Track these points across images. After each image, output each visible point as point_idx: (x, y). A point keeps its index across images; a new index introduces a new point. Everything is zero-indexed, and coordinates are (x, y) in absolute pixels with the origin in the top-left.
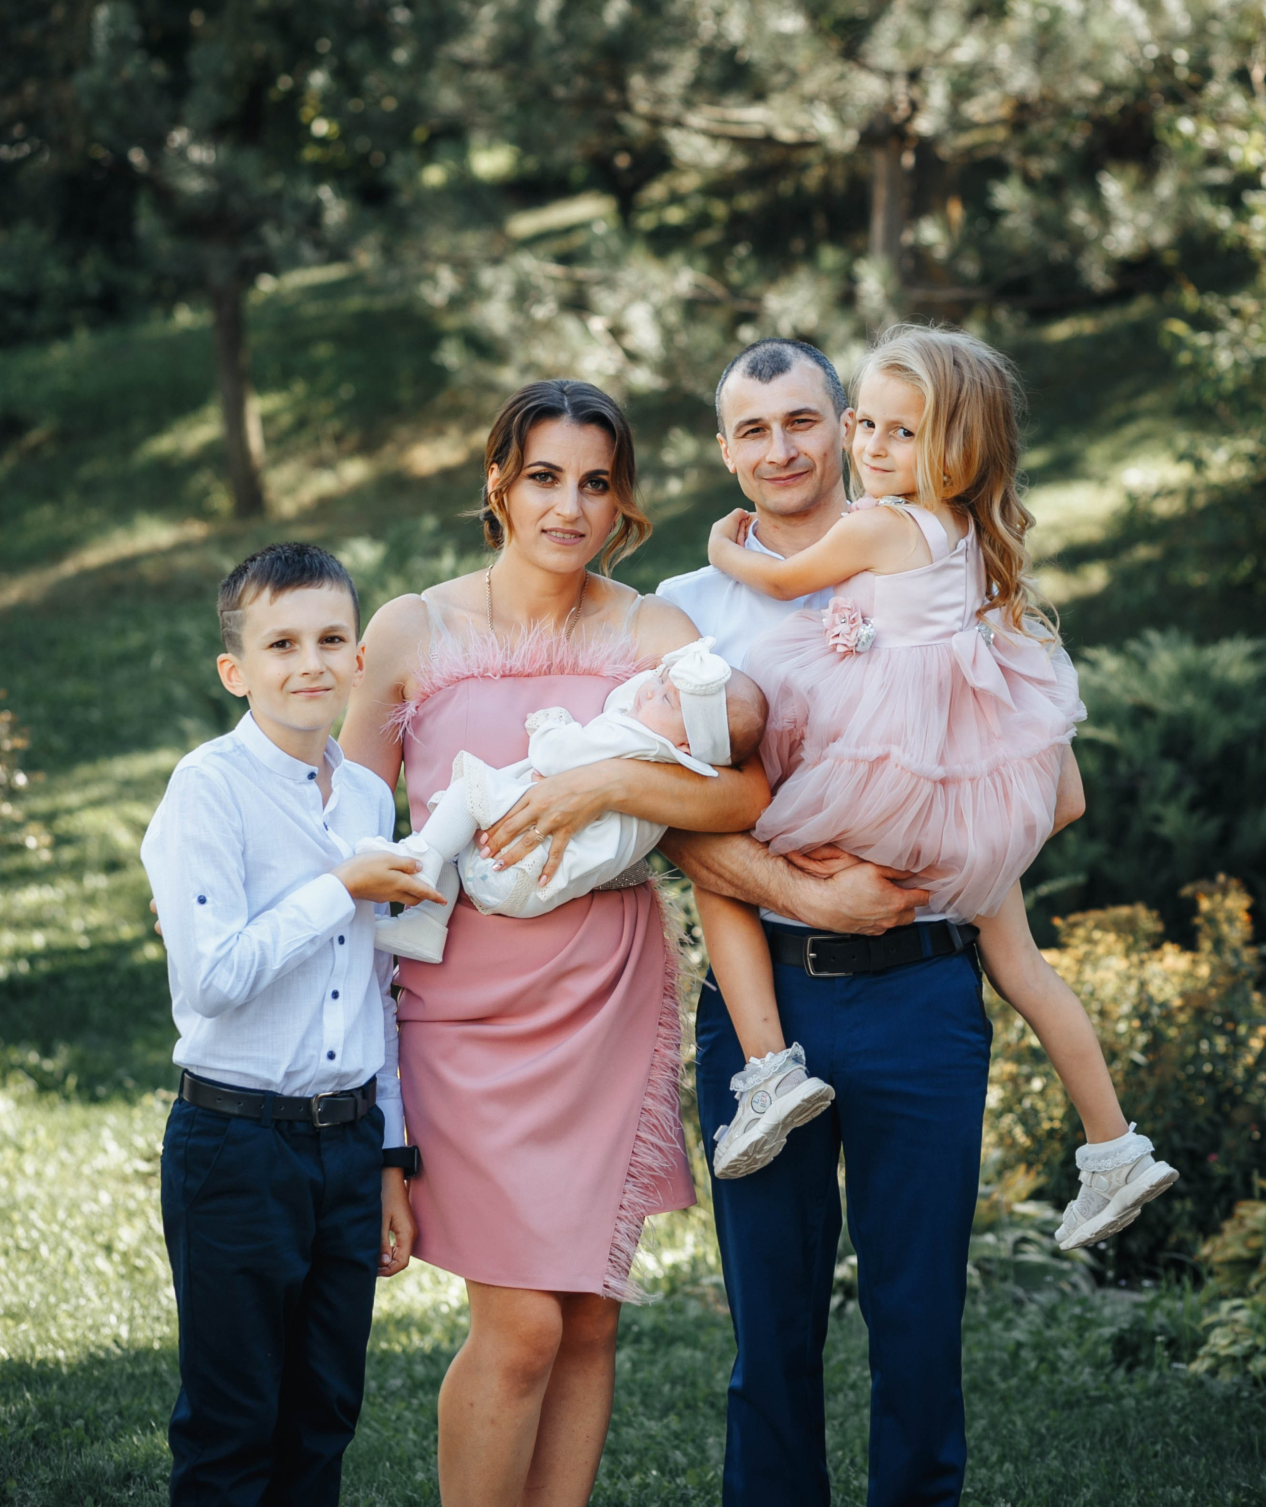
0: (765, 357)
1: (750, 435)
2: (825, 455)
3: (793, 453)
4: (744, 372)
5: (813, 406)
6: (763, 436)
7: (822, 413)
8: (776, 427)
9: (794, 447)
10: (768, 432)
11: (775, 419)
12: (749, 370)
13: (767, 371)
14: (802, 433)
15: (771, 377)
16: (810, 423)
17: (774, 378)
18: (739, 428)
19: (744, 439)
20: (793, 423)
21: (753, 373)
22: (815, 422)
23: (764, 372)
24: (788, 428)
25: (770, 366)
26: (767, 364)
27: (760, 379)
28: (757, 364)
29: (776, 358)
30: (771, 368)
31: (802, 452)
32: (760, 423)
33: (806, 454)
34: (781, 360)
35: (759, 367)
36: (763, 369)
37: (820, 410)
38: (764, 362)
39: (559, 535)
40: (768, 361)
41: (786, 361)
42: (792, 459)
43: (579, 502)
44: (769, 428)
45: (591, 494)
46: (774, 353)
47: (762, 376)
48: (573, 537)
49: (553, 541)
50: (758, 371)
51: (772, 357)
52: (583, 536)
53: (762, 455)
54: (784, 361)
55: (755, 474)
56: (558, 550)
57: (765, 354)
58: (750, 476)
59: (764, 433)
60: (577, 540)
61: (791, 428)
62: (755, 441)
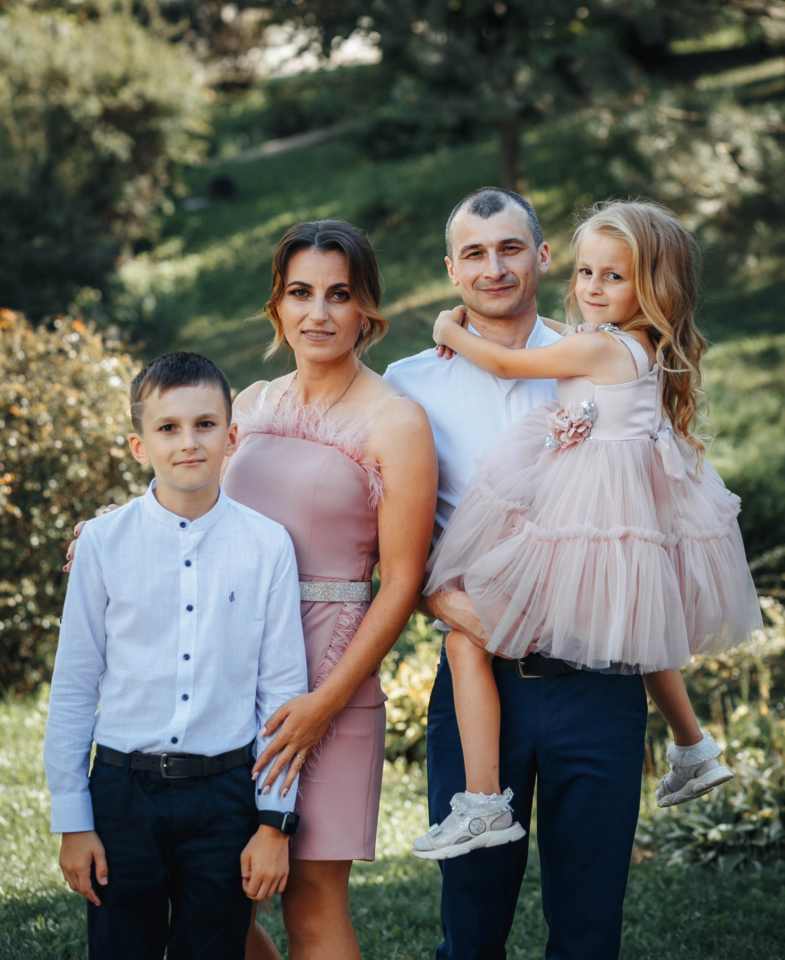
0: (485, 200)
1: (472, 257)
3: (504, 271)
4: (469, 209)
5: (520, 237)
6: (481, 258)
7: (526, 243)
8: (492, 252)
9: (505, 267)
10: (485, 255)
11: (491, 245)
12: (473, 209)
13: (486, 209)
14: (511, 257)
15: (489, 214)
16: (517, 250)
17: (492, 215)
18: (463, 251)
19: (467, 260)
20: (505, 249)
21: (476, 211)
22: (520, 249)
23: (484, 210)
24: (500, 253)
25: (489, 206)
26: (486, 205)
27: (481, 215)
28: (479, 204)
29: (493, 201)
30: (489, 207)
31: (511, 271)
32: (480, 248)
33: (513, 273)
34: (497, 202)
35: (481, 207)
36: (483, 208)
37: (524, 240)
38: (484, 203)
39: (314, 334)
40: (487, 203)
41: (502, 203)
42: (503, 276)
43: (326, 309)
44: (487, 252)
45: (337, 302)
46: (492, 197)
47: (483, 213)
48: (325, 335)
49: (310, 339)
50: (480, 210)
51: (490, 200)
52: (332, 334)
53: (480, 271)
54: (499, 203)
55: (474, 286)
56: (314, 345)
57: (484, 197)
58: (470, 287)
59: (483, 256)
60: (328, 337)
61: (504, 252)
62: (475, 261)
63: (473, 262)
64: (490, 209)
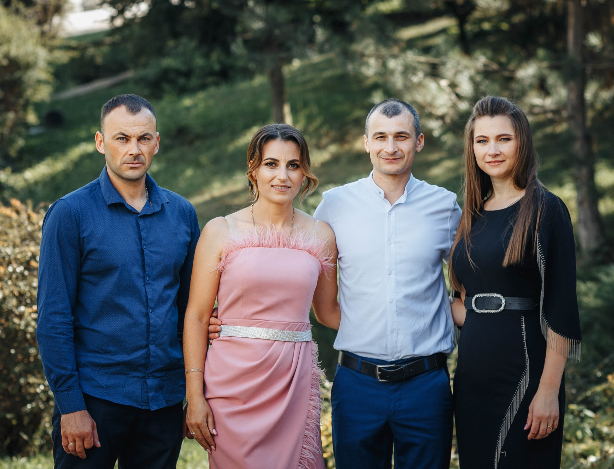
0: (391, 107)
1: (379, 139)
2: (409, 152)
3: (396, 150)
4: (381, 111)
6: (385, 140)
7: (411, 135)
8: (390, 138)
9: (397, 147)
10: (387, 139)
11: (391, 134)
13: (391, 113)
14: (401, 141)
16: (405, 138)
17: (393, 116)
18: (375, 135)
19: (376, 140)
20: (398, 136)
21: (384, 113)
22: (407, 138)
23: (389, 113)
24: (395, 139)
25: (392, 111)
26: (391, 110)
27: (387, 116)
28: (387, 109)
29: (395, 108)
31: (400, 150)
32: (384, 134)
34: (397, 109)
36: (389, 112)
37: (410, 133)
38: (390, 109)
39: (280, 187)
40: (392, 109)
41: (400, 110)
42: (396, 152)
43: (287, 173)
44: (387, 137)
45: (291, 170)
46: (395, 105)
47: (388, 115)
48: (285, 188)
49: (277, 190)
50: (387, 112)
51: (394, 107)
52: (290, 187)
53: (382, 148)
54: (399, 110)
55: (378, 155)
56: (280, 194)
57: (391, 105)
58: (376, 156)
59: (385, 139)
60: (287, 189)
61: (397, 139)
62: (381, 141)
63: (379, 142)
64: (393, 113)
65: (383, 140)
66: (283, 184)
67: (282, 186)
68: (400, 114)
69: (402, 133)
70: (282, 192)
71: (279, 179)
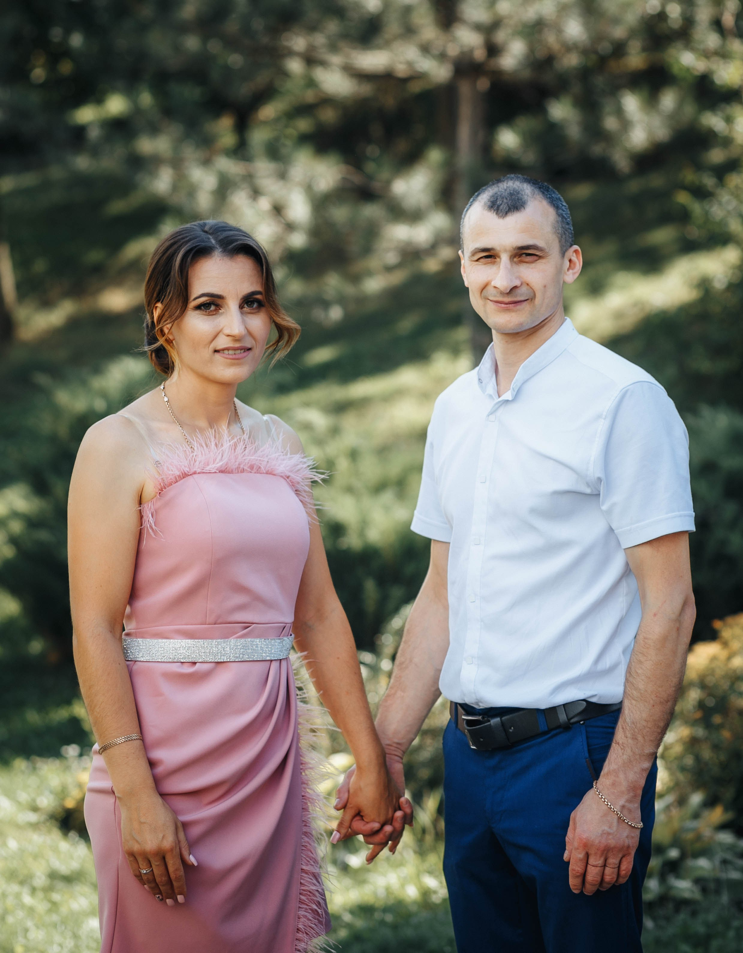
0: (506, 194)
1: (482, 260)
2: (545, 286)
3: (517, 283)
4: (485, 204)
5: (541, 243)
6: (494, 263)
7: (547, 250)
8: (505, 258)
9: (519, 277)
10: (498, 259)
11: (505, 251)
12: (489, 203)
13: (504, 207)
14: (528, 265)
15: (506, 213)
16: (535, 258)
17: (509, 214)
18: (474, 253)
19: (477, 263)
20: (520, 255)
21: (492, 207)
22: (540, 257)
23: (501, 207)
24: (515, 260)
25: (507, 203)
26: (505, 201)
27: (496, 214)
28: (497, 199)
29: (513, 197)
30: (508, 205)
31: (525, 283)
32: (492, 252)
33: (528, 284)
34: (518, 199)
35: (498, 203)
36: (501, 204)
37: (546, 247)
38: (503, 198)
39: (231, 352)
40: (506, 199)
41: (523, 200)
42: (515, 287)
43: (244, 322)
44: (499, 257)
45: (249, 313)
46: (513, 191)
47: (500, 211)
48: (242, 351)
49: (227, 358)
50: (496, 206)
51: (511, 194)
52: (249, 349)
53: (489, 279)
54: (521, 199)
55: (482, 295)
56: (232, 365)
57: (505, 190)
58: (477, 295)
59: (496, 260)
60: (245, 354)
61: (519, 259)
62: (486, 266)
63: (483, 266)
64: (509, 206)
65: (491, 263)
66: (237, 345)
67: (235, 349)
68: (524, 208)
69: (528, 247)
70: (236, 362)
71: (228, 336)
